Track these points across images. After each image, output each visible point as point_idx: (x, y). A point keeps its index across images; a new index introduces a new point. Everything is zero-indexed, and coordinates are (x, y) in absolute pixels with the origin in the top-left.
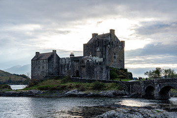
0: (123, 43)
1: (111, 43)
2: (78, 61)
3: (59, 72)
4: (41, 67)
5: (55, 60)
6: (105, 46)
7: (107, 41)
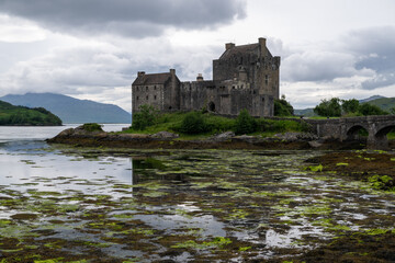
0: (277, 60)
1: (261, 60)
2: (214, 87)
3: (179, 105)
4: (151, 97)
5: (173, 85)
6: (253, 64)
7: (255, 56)
